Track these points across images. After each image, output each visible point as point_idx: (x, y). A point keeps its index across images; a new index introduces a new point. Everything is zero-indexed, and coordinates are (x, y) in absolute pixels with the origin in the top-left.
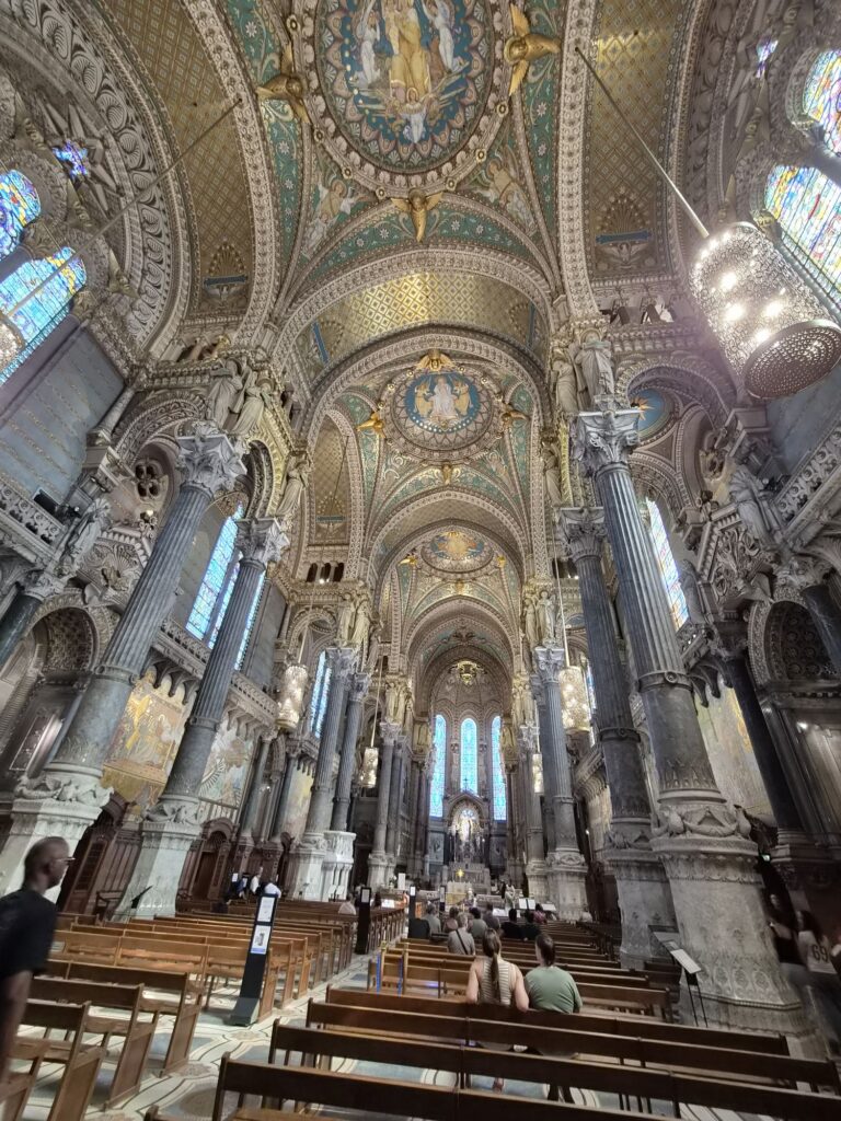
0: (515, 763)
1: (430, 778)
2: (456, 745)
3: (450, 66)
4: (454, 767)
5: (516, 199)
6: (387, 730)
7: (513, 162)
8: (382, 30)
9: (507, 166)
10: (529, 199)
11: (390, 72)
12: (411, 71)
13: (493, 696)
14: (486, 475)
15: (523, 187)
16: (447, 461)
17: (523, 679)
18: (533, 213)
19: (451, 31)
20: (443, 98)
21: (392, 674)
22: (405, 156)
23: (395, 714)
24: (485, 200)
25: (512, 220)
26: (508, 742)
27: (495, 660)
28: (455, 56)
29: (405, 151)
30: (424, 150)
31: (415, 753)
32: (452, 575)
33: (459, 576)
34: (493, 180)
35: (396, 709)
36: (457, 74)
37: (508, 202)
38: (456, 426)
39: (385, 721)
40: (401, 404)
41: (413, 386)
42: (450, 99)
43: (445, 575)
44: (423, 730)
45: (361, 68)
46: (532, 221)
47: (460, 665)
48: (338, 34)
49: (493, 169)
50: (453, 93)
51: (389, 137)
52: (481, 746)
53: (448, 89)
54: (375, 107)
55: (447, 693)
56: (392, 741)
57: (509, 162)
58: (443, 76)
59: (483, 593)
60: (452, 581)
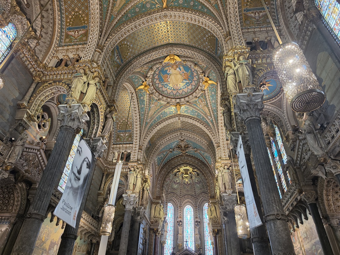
0: (219, 228)
1: (164, 242)
2: (180, 221)
4: (179, 235)
6: (128, 199)
13: (203, 190)
17: (223, 162)
21: (132, 162)
23: (134, 189)
26: (214, 214)
27: (203, 163)
31: (152, 223)
32: (173, 100)
33: (178, 100)
35: (135, 185)
39: (126, 193)
43: (169, 100)
44: (158, 208)
47: (182, 169)
52: (197, 221)
55: (174, 189)
56: (131, 207)
59: (194, 111)
60: (174, 104)
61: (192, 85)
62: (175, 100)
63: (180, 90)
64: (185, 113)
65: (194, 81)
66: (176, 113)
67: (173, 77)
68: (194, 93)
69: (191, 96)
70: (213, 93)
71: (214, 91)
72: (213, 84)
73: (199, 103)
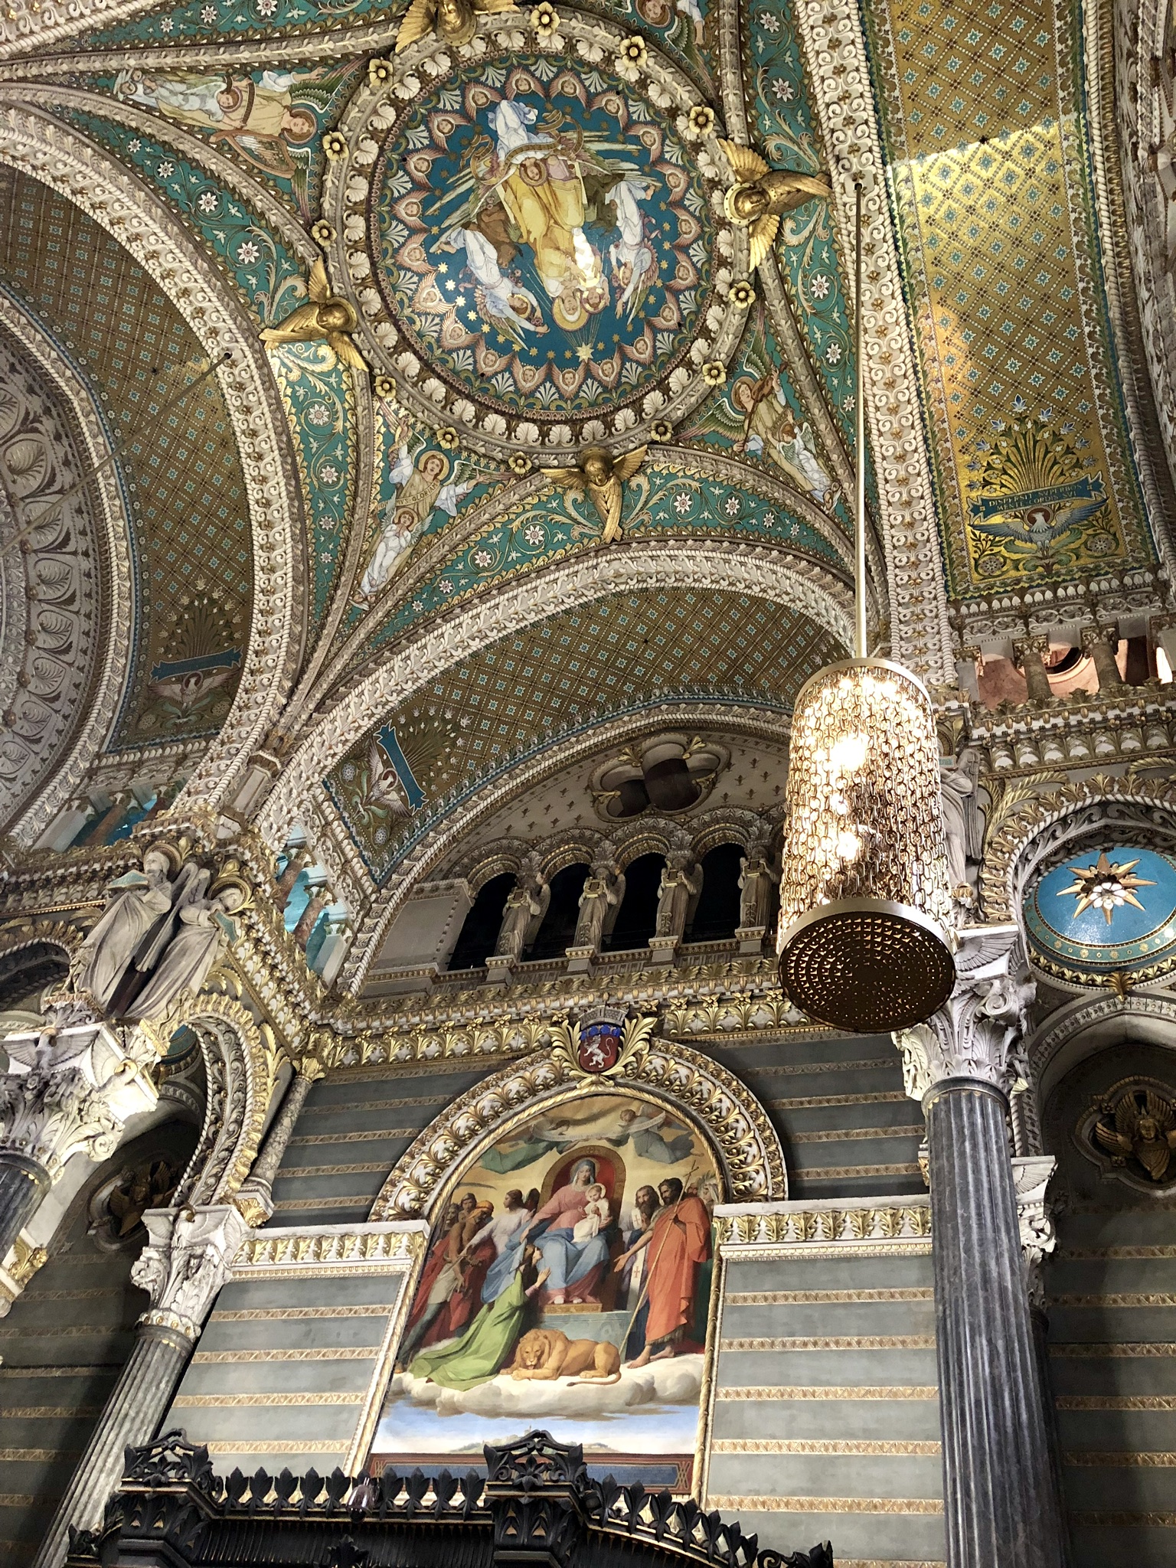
3: (468, 233)
5: (212, 105)
7: (258, 158)
8: (606, 261)
9: (269, 146)
10: (177, 124)
11: (585, 201)
12: (545, 208)
15: (205, 135)
18: (150, 110)
19: (478, 282)
20: (471, 182)
22: (518, 75)
24: (283, 67)
25: (191, 70)
28: (463, 252)
29: (522, 82)
30: (477, 96)
34: (289, 108)
36: (450, 226)
37: (228, 90)
42: (453, 186)
45: (640, 204)
46: (140, 96)
48: (681, 257)
49: (300, 126)
50: (447, 199)
51: (564, 102)
53: (463, 198)
54: (606, 146)
57: (268, 155)
58: (479, 215)
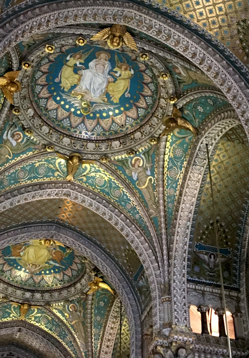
14: (123, 182)
16: (78, 151)
32: (19, 292)
33: (28, 295)
38: (101, 112)
40: (45, 68)
41: (68, 52)
43: (10, 289)
59: (55, 323)
60: (17, 300)
61: (64, 274)
62: (23, 292)
63: (37, 274)
64: (34, 321)
65: (72, 269)
66: (15, 317)
67: (31, 251)
68: (66, 291)
69: (56, 294)
70: (102, 304)
71: (104, 301)
72: (107, 290)
73: (69, 310)
